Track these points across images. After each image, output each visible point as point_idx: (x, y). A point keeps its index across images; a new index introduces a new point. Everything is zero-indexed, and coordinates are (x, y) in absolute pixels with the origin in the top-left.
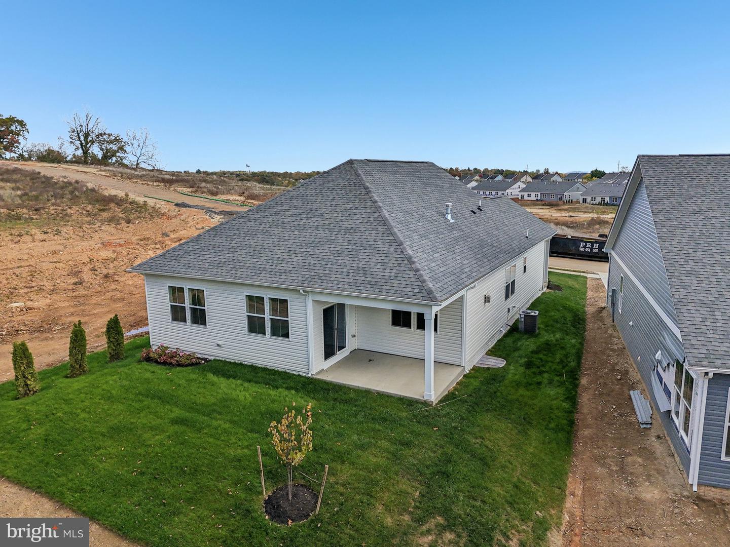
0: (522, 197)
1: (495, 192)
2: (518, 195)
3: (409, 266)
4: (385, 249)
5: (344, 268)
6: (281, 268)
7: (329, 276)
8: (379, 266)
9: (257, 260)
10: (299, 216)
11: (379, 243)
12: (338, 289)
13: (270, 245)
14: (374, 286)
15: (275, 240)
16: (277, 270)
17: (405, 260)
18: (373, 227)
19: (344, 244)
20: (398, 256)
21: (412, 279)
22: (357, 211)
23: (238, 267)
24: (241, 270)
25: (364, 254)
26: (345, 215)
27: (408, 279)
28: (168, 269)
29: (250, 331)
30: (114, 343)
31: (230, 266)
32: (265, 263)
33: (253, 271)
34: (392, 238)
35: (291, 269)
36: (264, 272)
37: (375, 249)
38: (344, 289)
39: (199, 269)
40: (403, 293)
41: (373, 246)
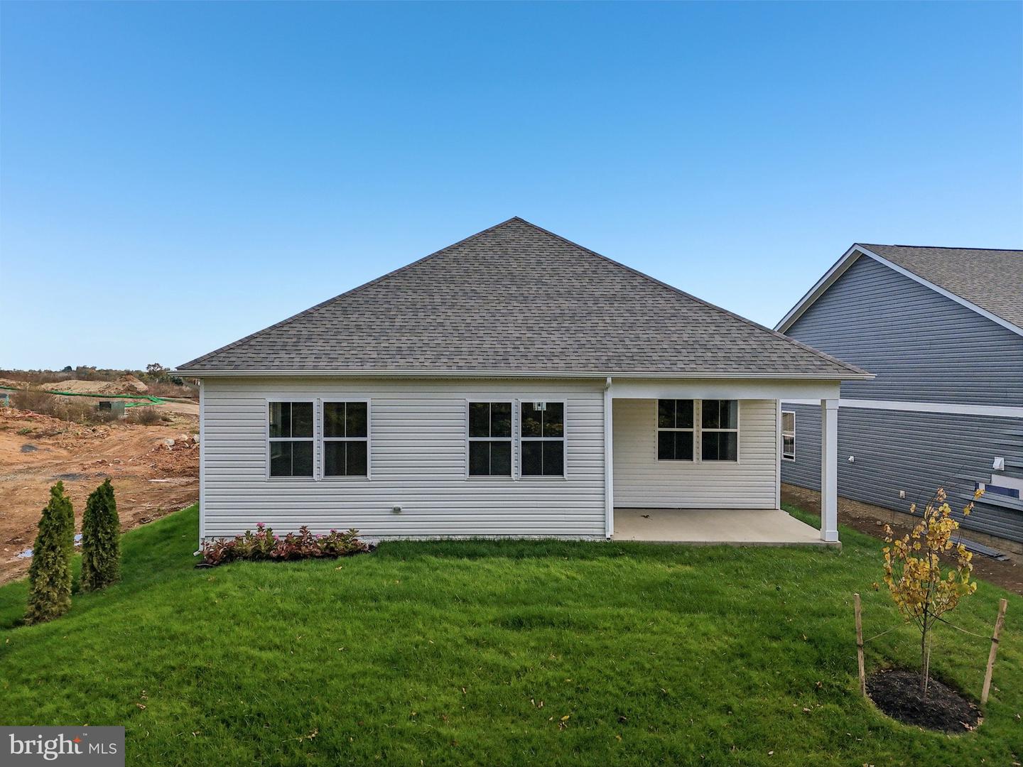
3: (770, 335)
4: (704, 318)
5: (660, 343)
6: (539, 350)
7: (643, 354)
8: (717, 337)
9: (478, 342)
10: (498, 283)
11: (686, 311)
12: (683, 370)
13: (482, 321)
14: (743, 363)
15: (484, 314)
16: (535, 354)
17: (754, 328)
18: (650, 293)
19: (625, 315)
20: (736, 324)
21: (793, 350)
22: (600, 275)
23: (448, 353)
24: (460, 357)
25: (674, 325)
26: (582, 281)
27: (788, 351)
28: (280, 364)
29: (472, 472)
30: (104, 544)
31: (428, 353)
32: (500, 346)
33: (487, 357)
34: (699, 305)
35: (561, 350)
36: (510, 357)
37: (685, 318)
38: (693, 370)
39: (359, 360)
40: (799, 367)
41: (678, 315)
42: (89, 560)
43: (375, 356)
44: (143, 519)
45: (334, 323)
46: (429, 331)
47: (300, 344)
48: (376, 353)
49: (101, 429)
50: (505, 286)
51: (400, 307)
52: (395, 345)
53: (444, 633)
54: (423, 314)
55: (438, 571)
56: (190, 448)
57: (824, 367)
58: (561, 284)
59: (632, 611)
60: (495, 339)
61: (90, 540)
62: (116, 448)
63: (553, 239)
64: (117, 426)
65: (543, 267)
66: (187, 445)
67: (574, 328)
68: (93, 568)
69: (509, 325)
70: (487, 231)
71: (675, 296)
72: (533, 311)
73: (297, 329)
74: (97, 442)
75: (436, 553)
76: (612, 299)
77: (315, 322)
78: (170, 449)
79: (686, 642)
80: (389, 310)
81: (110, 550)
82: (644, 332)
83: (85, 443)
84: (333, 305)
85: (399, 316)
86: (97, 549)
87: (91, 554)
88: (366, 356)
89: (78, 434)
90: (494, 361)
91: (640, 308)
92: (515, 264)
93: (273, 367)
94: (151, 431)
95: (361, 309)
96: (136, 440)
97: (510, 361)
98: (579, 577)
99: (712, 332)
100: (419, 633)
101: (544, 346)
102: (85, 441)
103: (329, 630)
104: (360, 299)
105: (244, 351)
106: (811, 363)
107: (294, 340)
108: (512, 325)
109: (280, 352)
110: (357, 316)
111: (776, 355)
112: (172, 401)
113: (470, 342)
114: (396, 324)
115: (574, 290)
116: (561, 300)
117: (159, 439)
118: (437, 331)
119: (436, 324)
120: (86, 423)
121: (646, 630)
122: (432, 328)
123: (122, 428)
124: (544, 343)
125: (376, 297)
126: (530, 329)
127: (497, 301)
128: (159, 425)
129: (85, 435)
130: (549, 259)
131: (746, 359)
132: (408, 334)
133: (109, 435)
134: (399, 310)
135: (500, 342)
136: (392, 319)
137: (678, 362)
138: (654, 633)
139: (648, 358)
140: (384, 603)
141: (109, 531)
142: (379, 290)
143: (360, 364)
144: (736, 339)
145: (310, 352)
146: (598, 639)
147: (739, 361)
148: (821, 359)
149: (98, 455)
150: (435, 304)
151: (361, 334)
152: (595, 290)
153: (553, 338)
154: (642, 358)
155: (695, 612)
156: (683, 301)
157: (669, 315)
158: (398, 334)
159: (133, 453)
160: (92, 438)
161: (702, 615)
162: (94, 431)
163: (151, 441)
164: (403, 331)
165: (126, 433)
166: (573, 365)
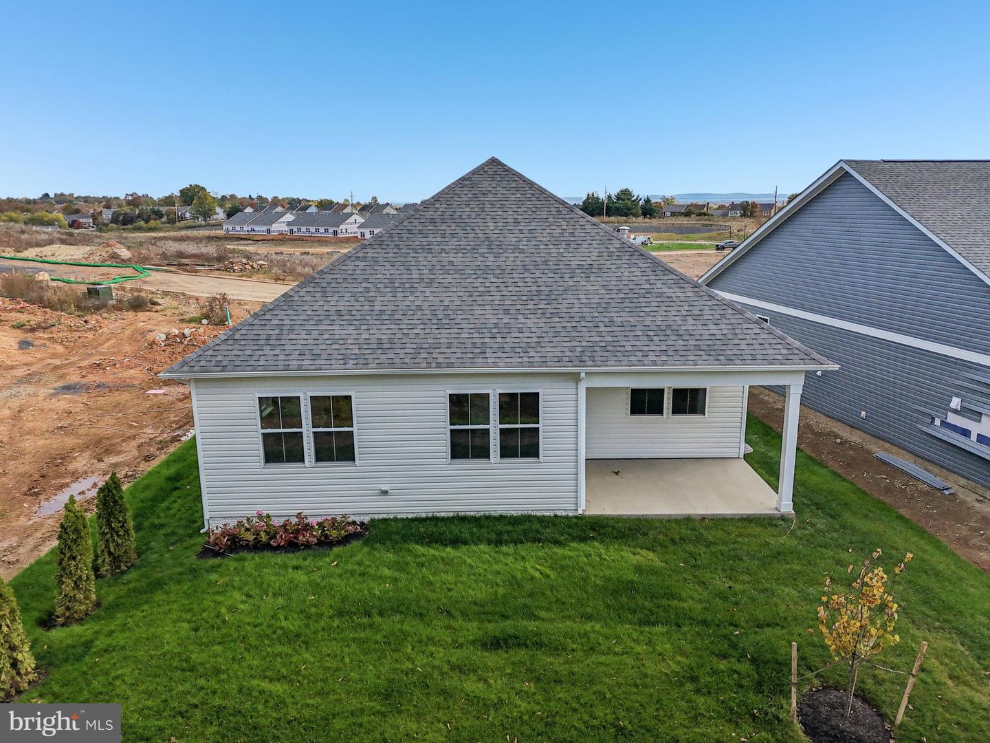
0: (363, 235)
1: (324, 228)
2: (356, 233)
3: (742, 316)
4: (679, 294)
5: (633, 329)
6: (516, 340)
7: (617, 344)
8: (690, 320)
9: (456, 331)
10: (475, 251)
11: (660, 286)
12: (654, 363)
13: (459, 303)
14: (712, 353)
15: (461, 294)
16: (512, 345)
17: (726, 307)
18: (627, 262)
19: (600, 292)
20: (709, 303)
21: (763, 336)
22: (577, 238)
23: (427, 346)
24: (438, 351)
25: (648, 304)
26: (560, 246)
27: (757, 337)
28: (266, 363)
29: (454, 456)
30: (118, 531)
31: (408, 346)
32: (477, 335)
33: (464, 351)
34: (674, 277)
35: (536, 340)
36: (488, 350)
37: (660, 295)
38: (664, 363)
39: (341, 357)
40: (766, 357)
41: (653, 291)
42: (106, 547)
43: (356, 351)
44: (147, 456)
45: (315, 308)
46: (408, 317)
47: (283, 337)
48: (357, 346)
49: (93, 319)
50: (482, 255)
51: (379, 285)
52: (376, 336)
53: (430, 659)
54: (402, 294)
55: (424, 570)
56: (181, 343)
57: (790, 357)
58: (538, 251)
59: (598, 627)
60: (473, 326)
61: (105, 529)
62: (111, 342)
63: (531, 188)
64: (108, 316)
65: (520, 228)
66: (179, 340)
67: (549, 311)
68: (110, 553)
69: (486, 307)
70: (463, 179)
71: (651, 265)
72: (510, 289)
73: (279, 317)
74: (90, 335)
75: (422, 540)
76: (588, 271)
77: (296, 308)
78: (163, 344)
79: (643, 665)
80: (367, 290)
81: (124, 535)
82: (618, 314)
83: (79, 337)
84: (312, 285)
85: (379, 299)
86: (112, 536)
87: (107, 541)
88: (348, 351)
89: (71, 326)
90: (472, 356)
91: (616, 283)
92: (491, 225)
93: (259, 368)
94: (142, 320)
95: (340, 290)
96: (128, 333)
97: (487, 355)
98: (552, 575)
99: (685, 313)
100: (409, 659)
101: (521, 335)
102: (79, 334)
103: (329, 655)
104: (339, 276)
105: (230, 348)
106: (778, 352)
107: (277, 332)
108: (489, 307)
109: (265, 347)
110: (336, 298)
111: (745, 342)
112: (158, 270)
113: (448, 331)
114: (376, 308)
115: (551, 259)
116: (538, 274)
117: (151, 331)
118: (415, 317)
119: (414, 308)
120: (77, 313)
121: (609, 651)
122: (411, 313)
123: (113, 316)
124: (520, 330)
125: (354, 272)
126: (507, 312)
127: (475, 276)
128: (148, 311)
129: (78, 327)
130: (527, 217)
131: (716, 347)
132: (388, 322)
133: (101, 327)
134: (378, 290)
135: (478, 330)
136: (371, 302)
137: (650, 353)
138: (616, 654)
139: (621, 349)
140: (377, 619)
141: (121, 519)
142: (357, 263)
143: (342, 362)
144: (708, 322)
145: (293, 347)
146: (566, 662)
147: (709, 350)
148: (789, 347)
149: (94, 351)
150: (413, 281)
151: (342, 323)
152: (571, 259)
153: (530, 323)
154: (615, 349)
155: (653, 624)
156: (658, 273)
157: (643, 291)
158: (377, 322)
159: (128, 348)
160: (86, 331)
161: (659, 629)
162: (86, 322)
163: (143, 333)
164: (383, 317)
165: (117, 324)
166: (548, 359)
